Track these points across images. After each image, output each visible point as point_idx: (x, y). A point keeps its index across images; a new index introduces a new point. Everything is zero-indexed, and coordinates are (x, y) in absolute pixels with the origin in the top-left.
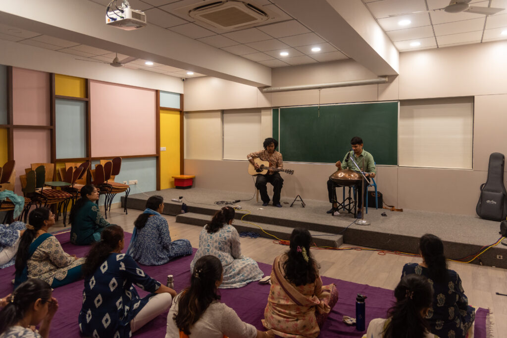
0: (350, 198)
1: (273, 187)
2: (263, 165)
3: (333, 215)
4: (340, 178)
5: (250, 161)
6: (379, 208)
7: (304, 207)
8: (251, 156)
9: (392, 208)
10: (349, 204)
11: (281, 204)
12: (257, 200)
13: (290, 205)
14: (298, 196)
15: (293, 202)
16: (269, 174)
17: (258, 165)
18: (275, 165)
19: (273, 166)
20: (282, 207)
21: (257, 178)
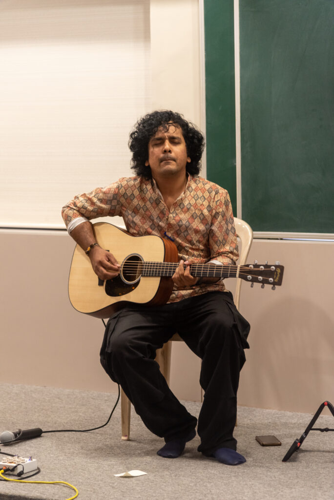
2: (135, 259)
11: (240, 446)
12: (123, 431)
13: (283, 451)
14: (326, 408)
15: (299, 438)
16: (168, 298)
17: (113, 260)
18: (194, 247)
19: (187, 253)
20: (245, 461)
21: (108, 327)
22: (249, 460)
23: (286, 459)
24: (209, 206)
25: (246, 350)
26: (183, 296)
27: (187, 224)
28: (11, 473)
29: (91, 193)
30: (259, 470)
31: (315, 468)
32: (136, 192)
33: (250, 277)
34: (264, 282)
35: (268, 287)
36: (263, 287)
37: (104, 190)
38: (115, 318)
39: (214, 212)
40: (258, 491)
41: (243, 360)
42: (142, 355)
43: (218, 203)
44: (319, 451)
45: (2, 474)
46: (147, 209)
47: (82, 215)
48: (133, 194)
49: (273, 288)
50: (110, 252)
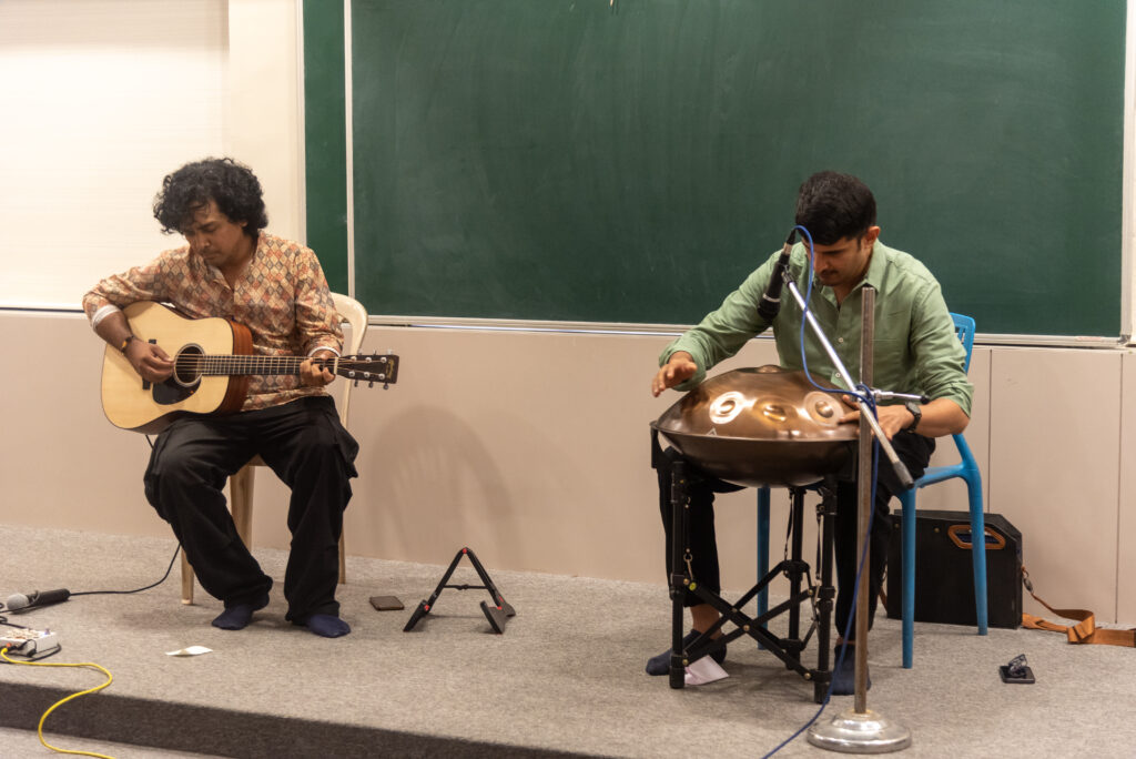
0: (795, 568)
1: (284, 493)
2: (192, 351)
3: (678, 683)
4: (721, 428)
5: (103, 330)
6: (995, 622)
7: (496, 630)
8: (111, 298)
9: (1079, 624)
10: (793, 606)
11: (345, 611)
12: (184, 591)
13: (406, 617)
14: (465, 557)
15: (427, 599)
16: (241, 405)
17: (161, 353)
18: (274, 334)
19: (266, 343)
20: (349, 632)
21: (155, 448)
22: (356, 630)
23: (410, 627)
24: (288, 273)
25: (352, 481)
26: (263, 403)
27: (262, 303)
28: (18, 652)
29: (124, 275)
30: (370, 644)
31: (447, 640)
32: (186, 270)
33: (352, 373)
34: (372, 379)
35: (378, 386)
36: (371, 386)
37: (142, 270)
38: (166, 430)
39: (296, 280)
40: (366, 673)
41: (348, 494)
42: (202, 481)
43: (300, 268)
44: (455, 617)
45: (5, 654)
46: (203, 291)
47: (112, 302)
48: (181, 273)
49: (385, 387)
50: (158, 343)
